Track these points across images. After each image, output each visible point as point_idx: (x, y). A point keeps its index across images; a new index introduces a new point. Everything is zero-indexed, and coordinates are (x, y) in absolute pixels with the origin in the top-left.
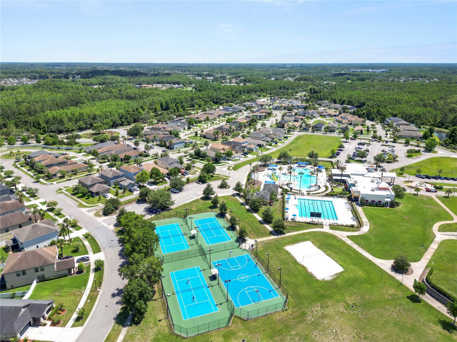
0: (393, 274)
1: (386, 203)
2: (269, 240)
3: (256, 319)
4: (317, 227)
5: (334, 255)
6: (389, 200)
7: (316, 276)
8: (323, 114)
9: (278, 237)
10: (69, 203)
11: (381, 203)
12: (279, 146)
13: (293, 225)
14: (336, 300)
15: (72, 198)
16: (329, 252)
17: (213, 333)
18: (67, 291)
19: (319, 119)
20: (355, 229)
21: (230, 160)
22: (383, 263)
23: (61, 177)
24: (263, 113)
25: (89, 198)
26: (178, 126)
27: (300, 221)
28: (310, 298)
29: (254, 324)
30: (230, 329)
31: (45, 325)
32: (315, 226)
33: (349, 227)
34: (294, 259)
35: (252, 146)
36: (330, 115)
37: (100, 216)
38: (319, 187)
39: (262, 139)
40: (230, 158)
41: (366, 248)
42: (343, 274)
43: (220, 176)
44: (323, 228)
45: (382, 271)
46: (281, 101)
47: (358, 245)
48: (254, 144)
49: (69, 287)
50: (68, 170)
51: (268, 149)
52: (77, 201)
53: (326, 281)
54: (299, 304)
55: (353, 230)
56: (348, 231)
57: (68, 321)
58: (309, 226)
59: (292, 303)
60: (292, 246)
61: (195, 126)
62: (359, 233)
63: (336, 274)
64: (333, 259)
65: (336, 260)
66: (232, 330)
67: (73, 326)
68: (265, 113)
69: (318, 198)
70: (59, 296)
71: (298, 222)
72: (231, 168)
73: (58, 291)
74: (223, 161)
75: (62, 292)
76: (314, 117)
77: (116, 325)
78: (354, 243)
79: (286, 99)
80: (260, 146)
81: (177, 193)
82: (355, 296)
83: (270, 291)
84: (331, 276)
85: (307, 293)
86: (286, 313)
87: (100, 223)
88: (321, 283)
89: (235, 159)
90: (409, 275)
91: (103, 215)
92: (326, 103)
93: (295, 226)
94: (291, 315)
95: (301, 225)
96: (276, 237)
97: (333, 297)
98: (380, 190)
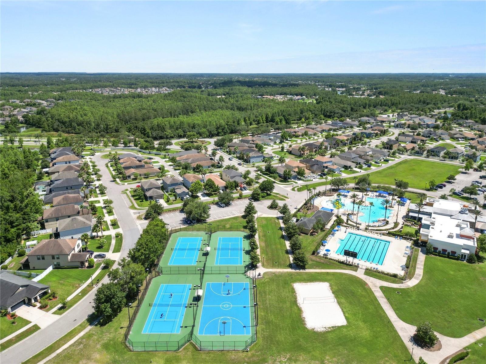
0: (410, 345)
1: (462, 255)
2: (282, 273)
3: (209, 352)
4: (349, 268)
5: (347, 305)
6: (468, 252)
7: (307, 323)
8: (455, 136)
9: (295, 271)
10: (125, 203)
11: (456, 255)
12: (372, 170)
13: (322, 261)
14: (313, 355)
15: (130, 199)
16: (343, 300)
17: (159, 354)
18: (70, 281)
19: (449, 141)
20: (397, 279)
21: (301, 180)
22: (405, 329)
23: (134, 179)
24: (376, 130)
25: (143, 201)
26: (270, 139)
27: (332, 258)
28: (283, 345)
29: (204, 356)
30: (178, 354)
31: (35, 306)
32: (348, 267)
33: (391, 276)
34: (296, 298)
35: (335, 167)
36: (466, 138)
37: (141, 219)
38: (387, 223)
39: (352, 160)
40: (302, 178)
41: (396, 305)
42: (341, 329)
43: (278, 196)
44: (356, 271)
45: (396, 337)
46: (410, 118)
47: (388, 299)
48: (339, 165)
49: (74, 278)
50: (141, 173)
51: (355, 172)
52: (132, 202)
53: (315, 332)
54: (266, 348)
55: (394, 281)
56: (387, 280)
57: (53, 308)
58: (340, 266)
59: (260, 345)
60: (304, 284)
61: (289, 140)
62: (400, 286)
63: (333, 327)
64: (342, 310)
65: (345, 310)
66: (178, 356)
67: (54, 313)
68: (379, 130)
69: (376, 236)
70: (61, 284)
71: (330, 259)
72: (296, 189)
73: (64, 280)
74: (293, 180)
75: (66, 281)
76: (443, 139)
77: (86, 322)
78: (384, 296)
79: (417, 116)
80: (346, 167)
81: (223, 207)
82: (339, 357)
83: (245, 327)
84: (325, 328)
85: (283, 339)
86: (245, 354)
87: (137, 226)
88: (308, 332)
89: (307, 179)
90: (431, 351)
91: (144, 218)
92: (470, 123)
93: (323, 263)
94: (249, 358)
95: (332, 263)
96: (293, 271)
97: (309, 352)
98: (461, 238)
